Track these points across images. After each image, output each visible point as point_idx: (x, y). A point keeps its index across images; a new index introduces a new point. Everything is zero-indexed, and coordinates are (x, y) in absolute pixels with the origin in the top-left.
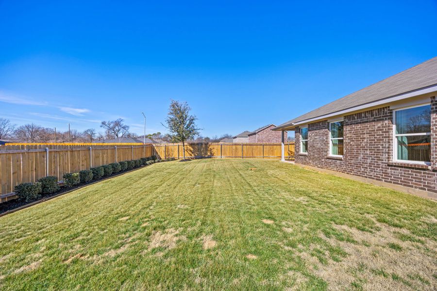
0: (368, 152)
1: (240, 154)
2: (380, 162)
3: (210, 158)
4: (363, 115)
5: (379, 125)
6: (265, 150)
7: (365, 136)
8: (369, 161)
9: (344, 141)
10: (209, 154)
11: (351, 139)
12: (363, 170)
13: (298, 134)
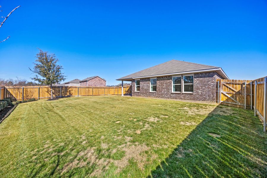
0: (165, 90)
1: (91, 94)
2: (169, 93)
3: (69, 97)
4: (164, 77)
5: (169, 81)
6: (105, 91)
7: (164, 84)
8: (166, 93)
9: (157, 86)
10: (68, 94)
11: (159, 85)
12: (164, 96)
13: (134, 83)
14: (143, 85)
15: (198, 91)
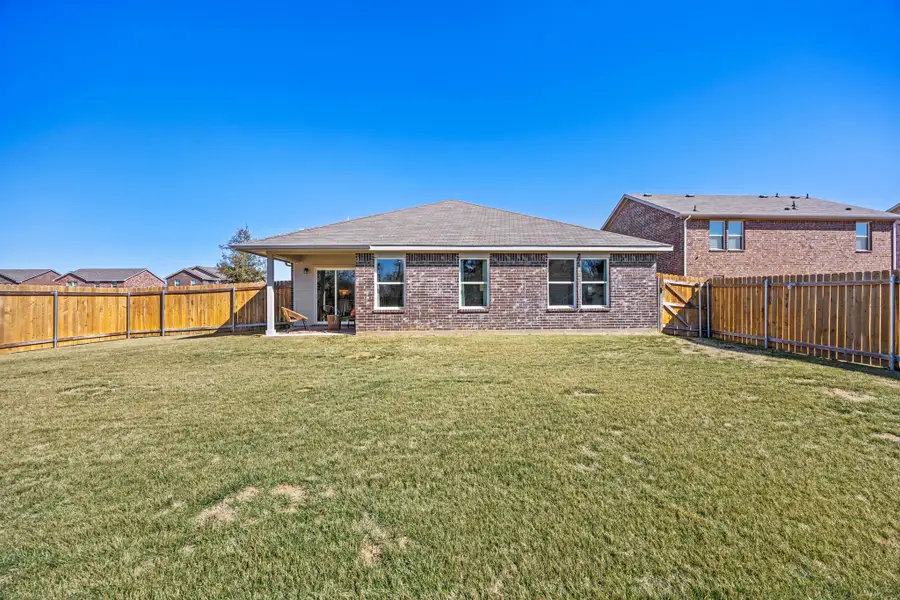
0: (525, 300)
2: (538, 310)
5: (537, 271)
6: (61, 314)
7: (522, 281)
8: (526, 310)
9: (488, 286)
13: (371, 270)
14: (422, 280)
15: (621, 302)
